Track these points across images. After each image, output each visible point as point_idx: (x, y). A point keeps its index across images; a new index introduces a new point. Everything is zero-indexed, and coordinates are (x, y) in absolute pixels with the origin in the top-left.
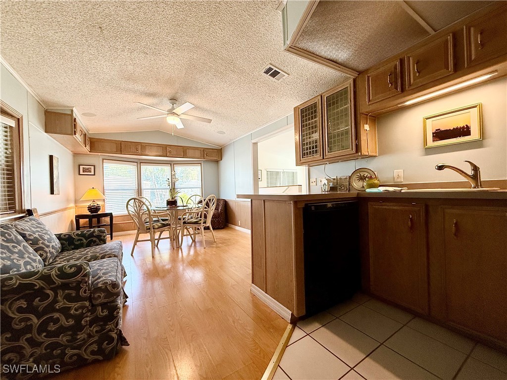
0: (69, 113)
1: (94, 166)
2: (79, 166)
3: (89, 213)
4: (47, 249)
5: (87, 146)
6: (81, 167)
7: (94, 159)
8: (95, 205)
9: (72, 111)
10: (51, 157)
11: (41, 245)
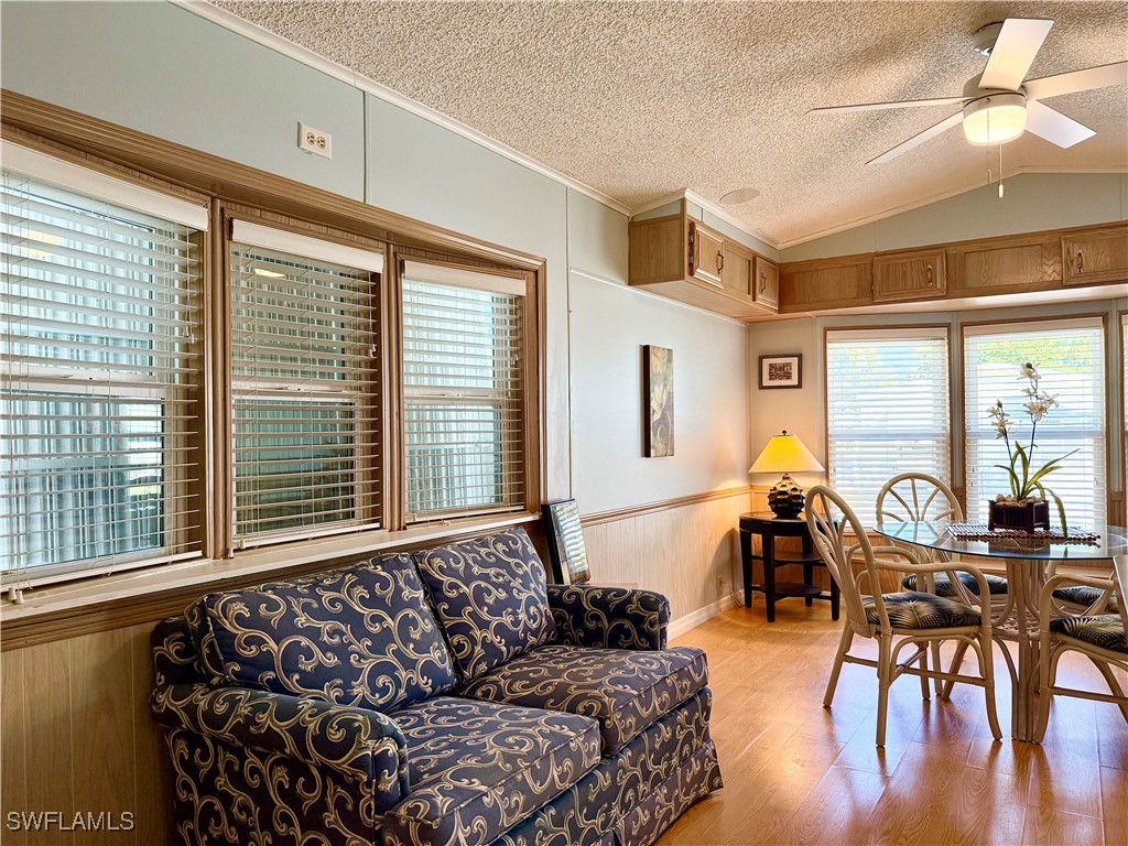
0: (676, 211)
1: (800, 357)
2: (761, 359)
3: (771, 516)
4: (477, 633)
5: (759, 296)
6: (766, 362)
7: (796, 333)
8: (788, 489)
9: (683, 201)
10: (646, 350)
11: (466, 619)
